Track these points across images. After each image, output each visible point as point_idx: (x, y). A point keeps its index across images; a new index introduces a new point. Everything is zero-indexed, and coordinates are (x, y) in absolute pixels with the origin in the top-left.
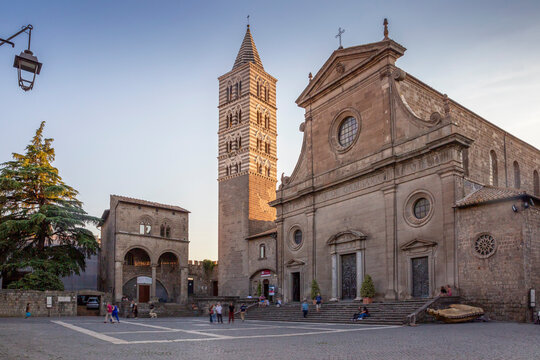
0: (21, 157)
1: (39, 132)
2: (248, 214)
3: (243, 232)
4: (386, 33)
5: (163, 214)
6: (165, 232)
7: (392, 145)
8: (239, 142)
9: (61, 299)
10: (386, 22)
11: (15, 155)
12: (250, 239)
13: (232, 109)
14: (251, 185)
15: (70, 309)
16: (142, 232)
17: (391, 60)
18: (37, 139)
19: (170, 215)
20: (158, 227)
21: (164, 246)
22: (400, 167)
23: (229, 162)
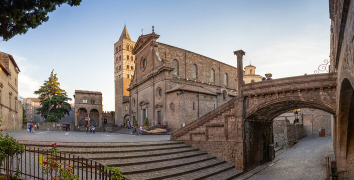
0: (47, 82)
1: (52, 73)
2: (123, 93)
3: (121, 101)
4: (153, 30)
5: (92, 95)
6: (93, 102)
7: (153, 70)
8: (120, 67)
9: (57, 125)
10: (153, 27)
11: (45, 81)
12: (124, 103)
13: (118, 55)
14: (124, 83)
15: (60, 128)
16: (84, 102)
17: (154, 40)
18: (52, 75)
19: (94, 96)
20: (90, 100)
21: (92, 107)
22: (155, 77)
23: (117, 74)
